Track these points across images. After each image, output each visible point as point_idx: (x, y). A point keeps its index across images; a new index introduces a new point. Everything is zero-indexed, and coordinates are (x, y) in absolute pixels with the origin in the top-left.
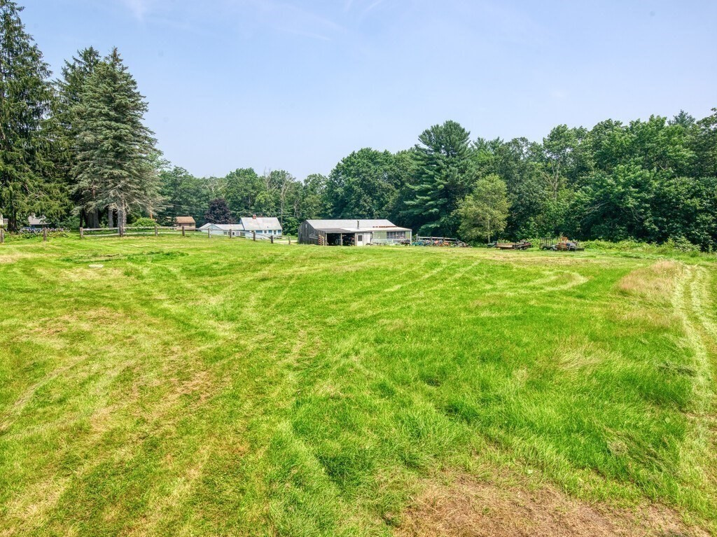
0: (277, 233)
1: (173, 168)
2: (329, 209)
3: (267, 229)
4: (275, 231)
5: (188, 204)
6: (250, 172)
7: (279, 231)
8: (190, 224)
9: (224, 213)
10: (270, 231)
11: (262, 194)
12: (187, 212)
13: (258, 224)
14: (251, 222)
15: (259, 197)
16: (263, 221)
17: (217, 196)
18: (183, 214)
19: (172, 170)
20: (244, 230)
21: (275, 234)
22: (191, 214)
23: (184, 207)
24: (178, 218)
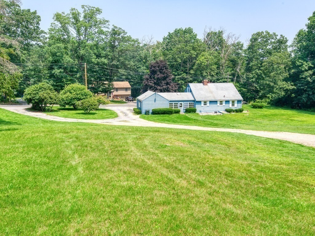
0: (236, 105)
1: (111, 27)
2: (306, 71)
3: (223, 99)
4: (233, 102)
5: (125, 67)
6: (189, 31)
7: (239, 101)
8: (126, 89)
9: (165, 78)
10: (227, 102)
11: (203, 56)
12: (124, 77)
13: (211, 92)
14: (201, 89)
15: (201, 59)
16: (217, 89)
17: (154, 59)
18: (120, 80)
19: (110, 30)
20: (194, 101)
21: (233, 105)
22: (127, 79)
23: (122, 71)
24: (115, 83)
